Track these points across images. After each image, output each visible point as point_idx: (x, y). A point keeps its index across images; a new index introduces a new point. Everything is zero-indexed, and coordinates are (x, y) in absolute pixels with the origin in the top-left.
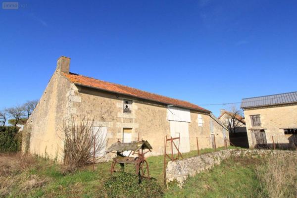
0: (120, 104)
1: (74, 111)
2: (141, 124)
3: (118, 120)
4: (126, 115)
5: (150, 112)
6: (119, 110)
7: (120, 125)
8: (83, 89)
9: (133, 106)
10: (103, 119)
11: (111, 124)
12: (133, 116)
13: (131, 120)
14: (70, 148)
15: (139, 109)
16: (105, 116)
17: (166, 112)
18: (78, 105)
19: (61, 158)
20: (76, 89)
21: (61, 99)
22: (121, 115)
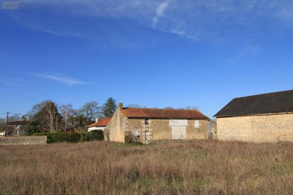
0: (143, 121)
1: (126, 126)
2: (153, 129)
3: (143, 128)
4: (146, 126)
5: (159, 123)
6: (143, 123)
7: (144, 130)
8: (129, 118)
9: (150, 121)
10: (136, 128)
11: (140, 130)
12: (149, 125)
13: (148, 128)
14: (126, 138)
15: (152, 122)
16: (137, 127)
17: (169, 122)
18: (127, 124)
19: (124, 141)
20: (127, 118)
21: (121, 121)
22: (144, 125)
